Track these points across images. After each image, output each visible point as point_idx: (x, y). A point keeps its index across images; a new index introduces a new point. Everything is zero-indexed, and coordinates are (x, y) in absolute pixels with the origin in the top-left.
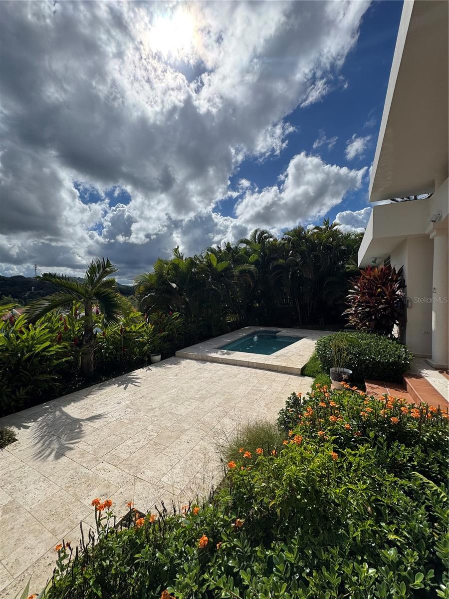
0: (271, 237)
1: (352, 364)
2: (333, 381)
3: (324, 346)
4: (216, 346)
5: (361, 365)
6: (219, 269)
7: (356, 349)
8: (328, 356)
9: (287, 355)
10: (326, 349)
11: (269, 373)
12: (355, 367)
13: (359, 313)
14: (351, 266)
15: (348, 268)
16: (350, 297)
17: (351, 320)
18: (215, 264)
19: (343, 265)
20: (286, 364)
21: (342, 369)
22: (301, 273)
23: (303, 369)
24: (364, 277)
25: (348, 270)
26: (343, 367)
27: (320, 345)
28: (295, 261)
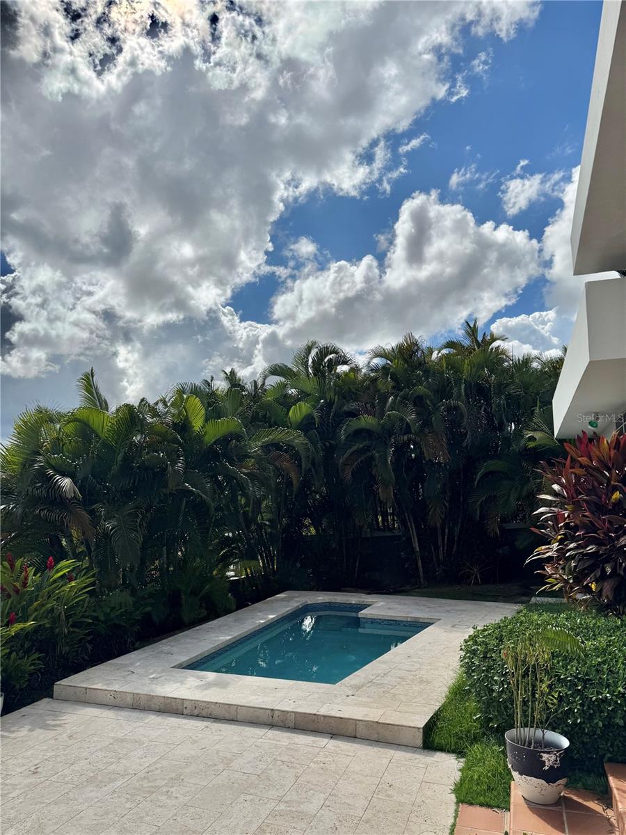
0: (345, 362)
1: (567, 714)
2: (515, 774)
3: (485, 657)
4: (184, 658)
5: (591, 717)
6: (210, 438)
7: (573, 668)
8: (496, 687)
9: (386, 680)
10: (489, 668)
11: (331, 744)
12: (574, 723)
13: (572, 557)
14: (538, 435)
15: (532, 439)
16: (543, 514)
17: (550, 576)
18: (197, 423)
19: (519, 433)
20: (381, 712)
21: (539, 733)
22: (418, 451)
23: (429, 728)
24: (573, 460)
25: (532, 445)
26: (542, 725)
27: (474, 652)
28: (402, 420)
